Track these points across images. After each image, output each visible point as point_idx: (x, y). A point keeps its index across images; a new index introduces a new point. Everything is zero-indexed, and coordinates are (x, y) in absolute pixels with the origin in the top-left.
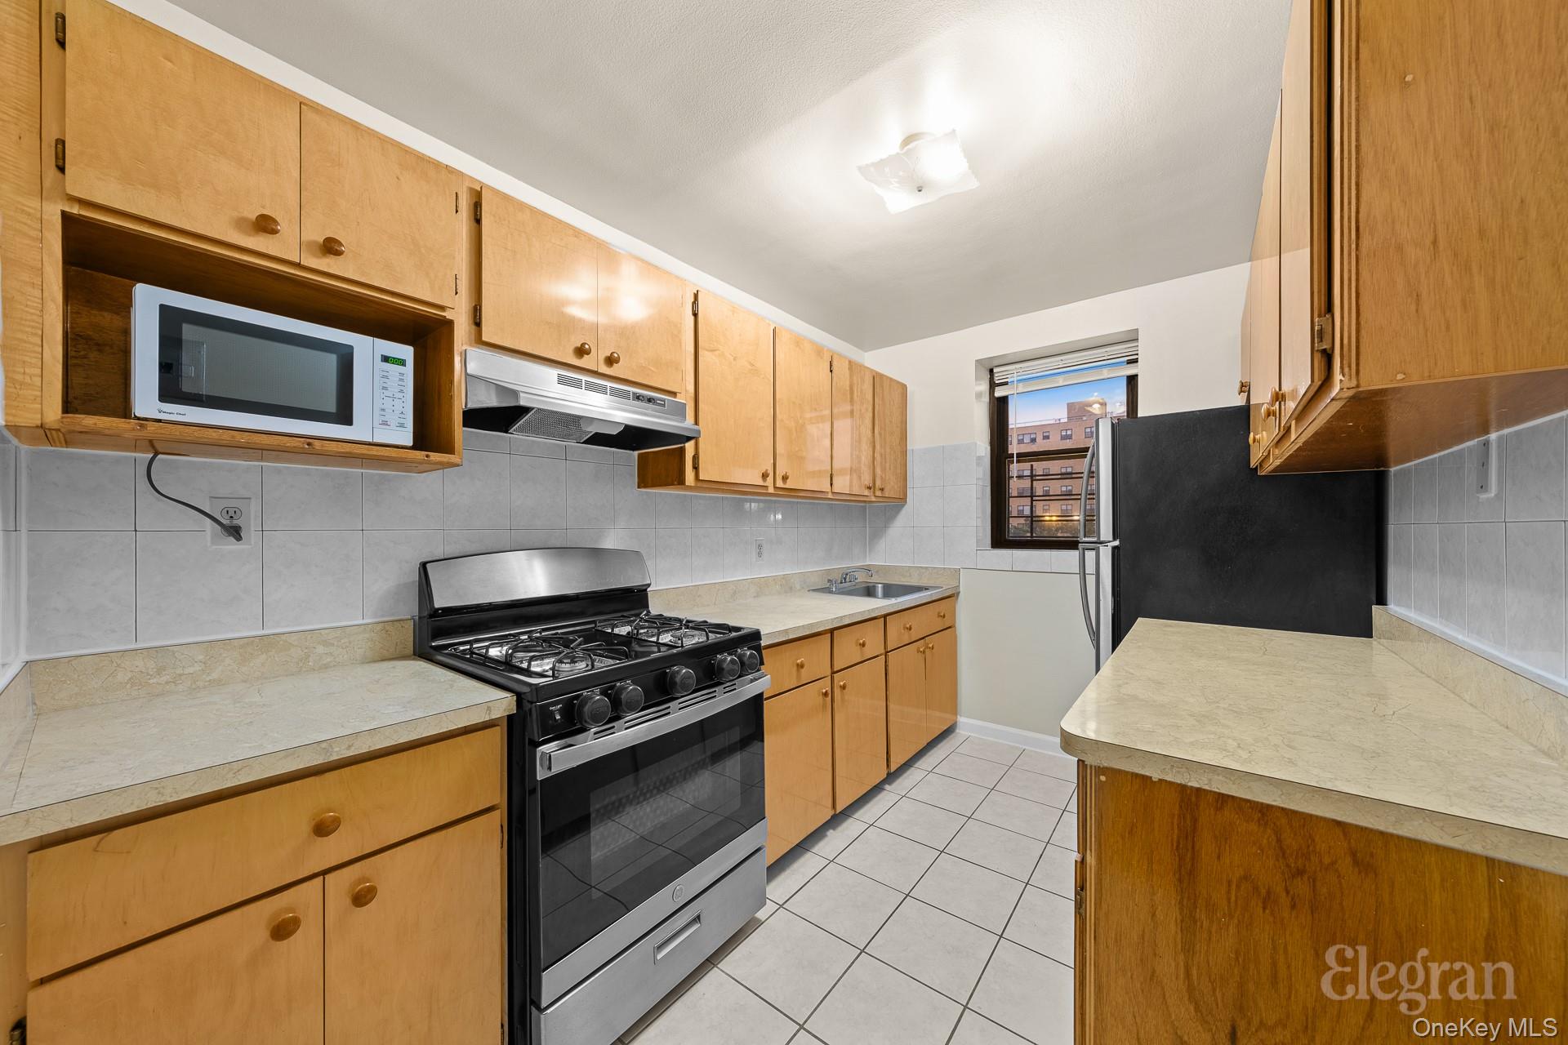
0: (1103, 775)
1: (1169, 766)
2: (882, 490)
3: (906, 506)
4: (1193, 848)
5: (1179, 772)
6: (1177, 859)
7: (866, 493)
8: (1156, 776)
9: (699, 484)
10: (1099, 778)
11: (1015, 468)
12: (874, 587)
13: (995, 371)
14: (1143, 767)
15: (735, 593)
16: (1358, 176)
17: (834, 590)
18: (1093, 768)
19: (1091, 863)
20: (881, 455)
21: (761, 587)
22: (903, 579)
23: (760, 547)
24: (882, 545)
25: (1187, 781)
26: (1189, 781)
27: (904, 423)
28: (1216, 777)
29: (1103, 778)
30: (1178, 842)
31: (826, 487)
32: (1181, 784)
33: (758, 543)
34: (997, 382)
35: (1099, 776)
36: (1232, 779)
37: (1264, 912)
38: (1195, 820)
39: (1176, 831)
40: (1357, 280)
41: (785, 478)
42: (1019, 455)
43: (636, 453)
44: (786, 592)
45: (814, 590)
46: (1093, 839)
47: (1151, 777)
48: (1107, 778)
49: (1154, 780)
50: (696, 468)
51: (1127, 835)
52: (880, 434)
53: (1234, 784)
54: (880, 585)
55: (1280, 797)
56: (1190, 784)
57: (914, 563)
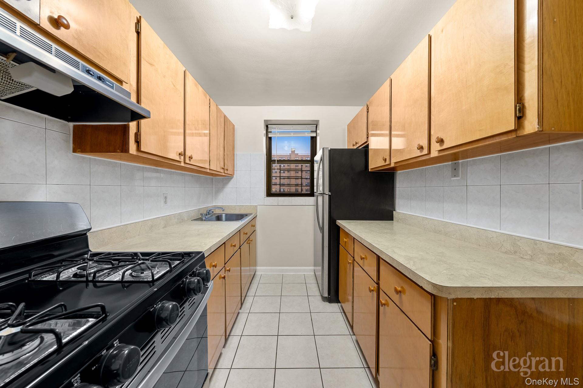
0: (455, 302)
1: (484, 291)
2: (227, 170)
3: (233, 179)
4: (489, 324)
5: (487, 293)
6: (483, 331)
7: (222, 171)
8: (475, 297)
9: (140, 154)
10: (453, 304)
11: (275, 166)
12: (221, 215)
13: (269, 126)
14: (475, 294)
15: (152, 226)
16: (542, 51)
17: (204, 219)
18: (451, 300)
19: (450, 346)
20: (227, 154)
21: (167, 221)
22: (232, 211)
23: (166, 198)
24: (221, 196)
25: (490, 296)
26: (491, 296)
27: (234, 141)
28: (500, 292)
29: (455, 304)
30: (483, 324)
31: (207, 166)
32: (489, 298)
33: (165, 195)
34: (269, 131)
35: (453, 303)
36: (506, 291)
37: (511, 341)
38: (489, 312)
39: (483, 319)
40: (542, 90)
41: (191, 158)
42: (278, 161)
43: (71, 124)
44: (180, 222)
45: (194, 220)
46: (451, 334)
47: (474, 298)
48: (457, 304)
49: (475, 299)
50: (138, 142)
51: (465, 327)
52: (226, 144)
53: (506, 293)
54: (224, 215)
55: (520, 294)
56: (491, 297)
57: (237, 204)
